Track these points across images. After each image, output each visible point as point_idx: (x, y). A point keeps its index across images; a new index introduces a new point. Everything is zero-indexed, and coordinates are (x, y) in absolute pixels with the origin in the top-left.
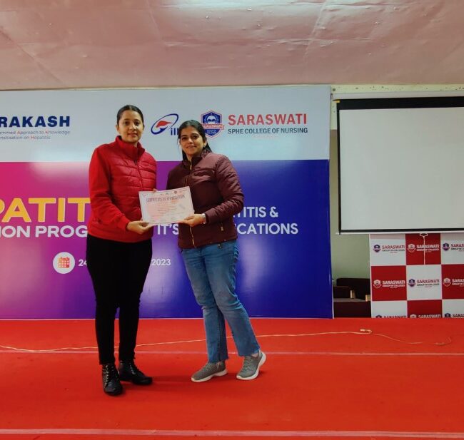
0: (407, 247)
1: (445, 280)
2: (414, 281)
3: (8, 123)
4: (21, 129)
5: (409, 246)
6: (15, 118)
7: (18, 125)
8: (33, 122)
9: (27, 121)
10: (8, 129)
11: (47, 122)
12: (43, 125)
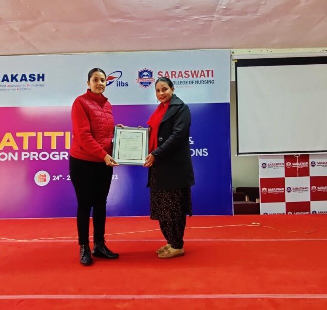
0: (285, 164)
1: (312, 188)
2: (290, 188)
4: (10, 83)
5: (287, 164)
12: (26, 80)
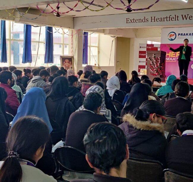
3: (183, 35)
4: (186, 36)
6: (184, 34)
7: (185, 35)
8: (188, 34)
9: (187, 34)
10: (183, 36)
11: (191, 34)
12: (191, 35)
